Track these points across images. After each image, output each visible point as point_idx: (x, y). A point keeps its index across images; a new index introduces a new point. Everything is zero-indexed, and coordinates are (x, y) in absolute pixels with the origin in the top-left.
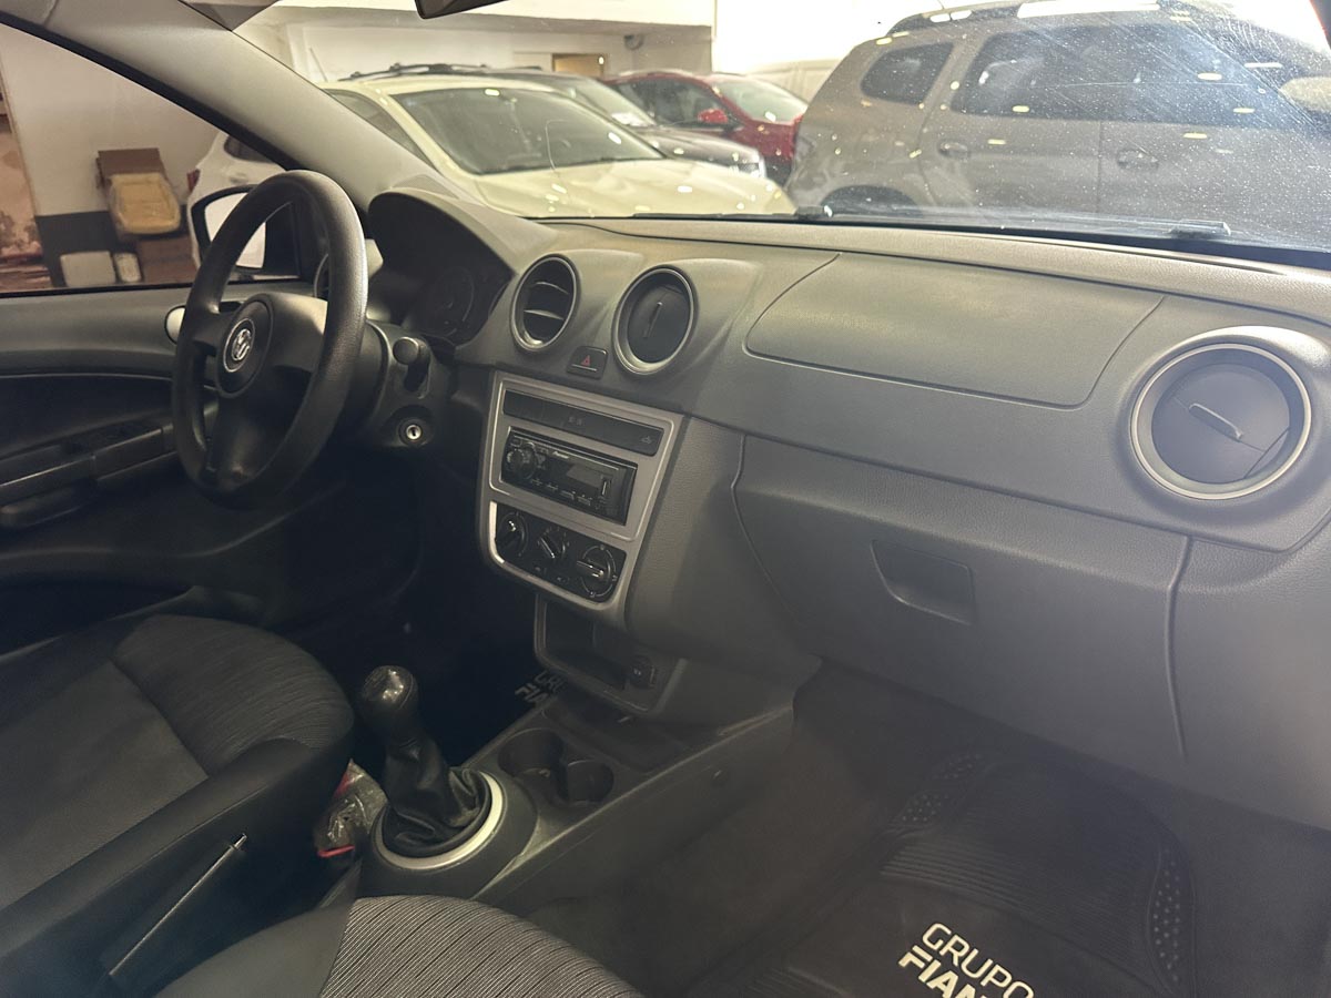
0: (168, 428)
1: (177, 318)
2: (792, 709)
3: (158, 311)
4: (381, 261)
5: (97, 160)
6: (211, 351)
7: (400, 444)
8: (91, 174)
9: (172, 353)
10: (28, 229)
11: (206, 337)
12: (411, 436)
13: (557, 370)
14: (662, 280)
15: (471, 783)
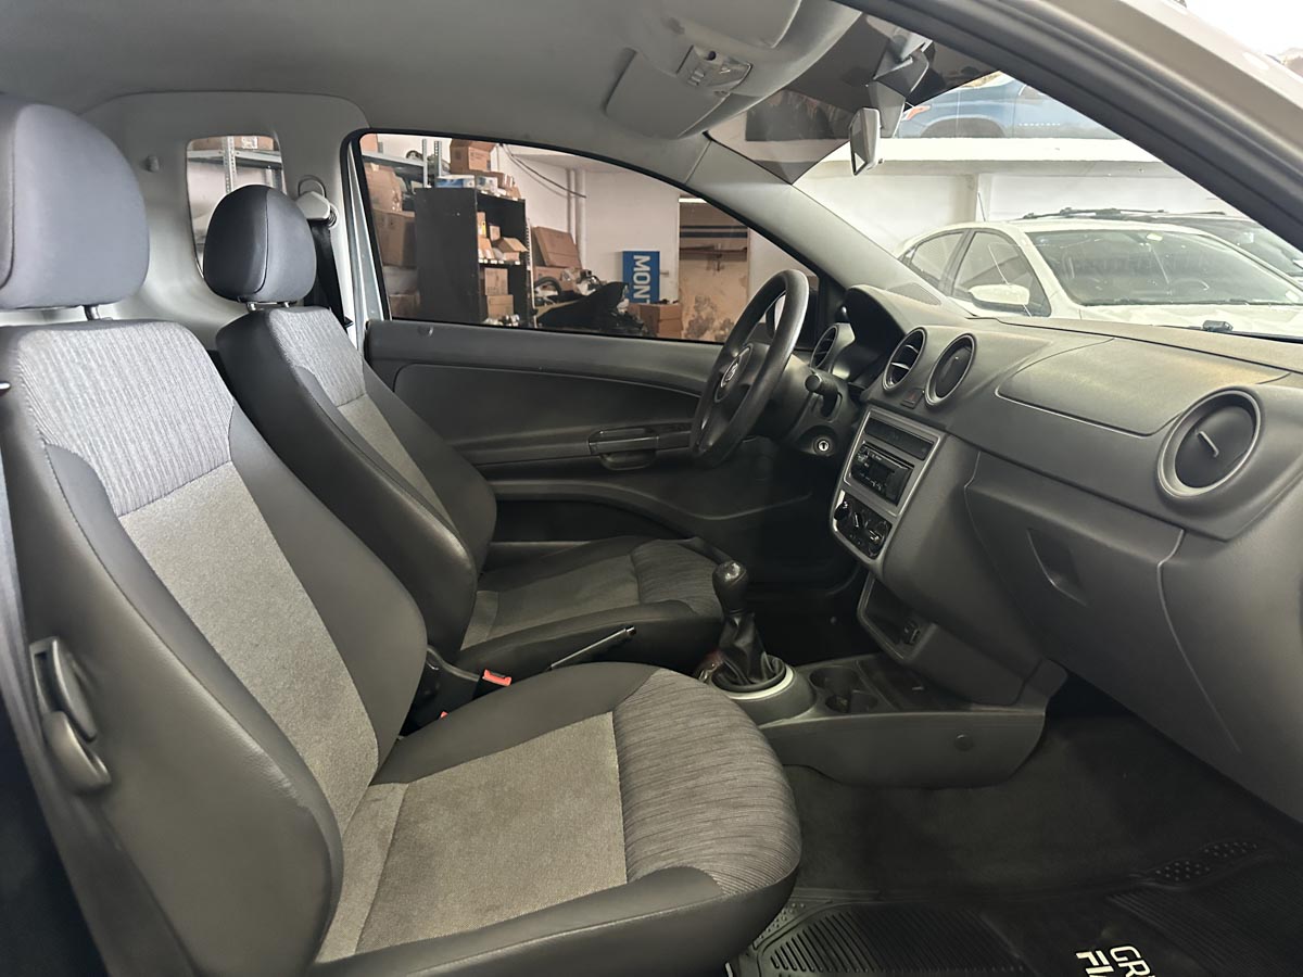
2: (1044, 714)
7: (814, 452)
13: (896, 403)
14: (965, 343)
15: (777, 667)
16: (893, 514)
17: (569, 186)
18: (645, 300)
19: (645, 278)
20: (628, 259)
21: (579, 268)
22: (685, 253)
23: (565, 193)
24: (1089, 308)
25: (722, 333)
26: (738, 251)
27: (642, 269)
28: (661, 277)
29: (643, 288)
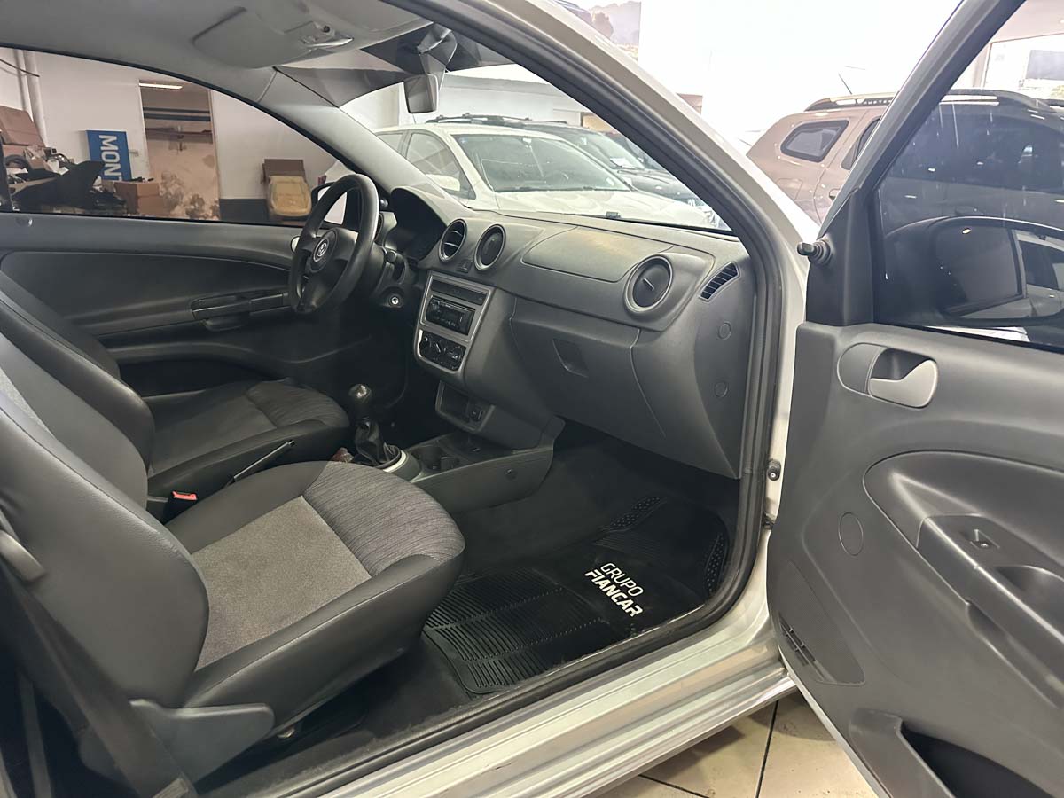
0: (286, 295)
1: (296, 241)
2: (553, 449)
3: (287, 238)
4: (396, 223)
5: (263, 165)
6: (309, 254)
7: (388, 305)
8: (258, 175)
9: (291, 258)
10: (212, 208)
11: (309, 248)
12: (393, 302)
13: (453, 269)
14: (496, 230)
15: (394, 450)
16: (466, 341)
17: (18, 63)
18: (117, 178)
19: (114, 157)
20: (94, 138)
21: (42, 146)
22: (151, 133)
23: (15, 71)
24: (502, 194)
25: (193, 207)
26: (199, 133)
27: (109, 148)
28: (130, 155)
29: (113, 168)
